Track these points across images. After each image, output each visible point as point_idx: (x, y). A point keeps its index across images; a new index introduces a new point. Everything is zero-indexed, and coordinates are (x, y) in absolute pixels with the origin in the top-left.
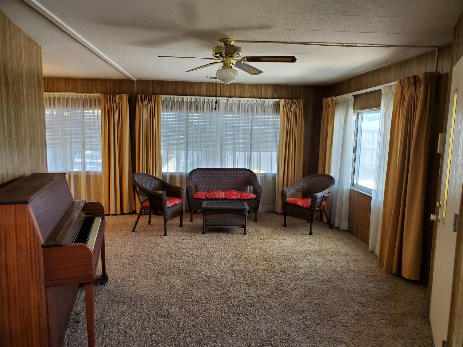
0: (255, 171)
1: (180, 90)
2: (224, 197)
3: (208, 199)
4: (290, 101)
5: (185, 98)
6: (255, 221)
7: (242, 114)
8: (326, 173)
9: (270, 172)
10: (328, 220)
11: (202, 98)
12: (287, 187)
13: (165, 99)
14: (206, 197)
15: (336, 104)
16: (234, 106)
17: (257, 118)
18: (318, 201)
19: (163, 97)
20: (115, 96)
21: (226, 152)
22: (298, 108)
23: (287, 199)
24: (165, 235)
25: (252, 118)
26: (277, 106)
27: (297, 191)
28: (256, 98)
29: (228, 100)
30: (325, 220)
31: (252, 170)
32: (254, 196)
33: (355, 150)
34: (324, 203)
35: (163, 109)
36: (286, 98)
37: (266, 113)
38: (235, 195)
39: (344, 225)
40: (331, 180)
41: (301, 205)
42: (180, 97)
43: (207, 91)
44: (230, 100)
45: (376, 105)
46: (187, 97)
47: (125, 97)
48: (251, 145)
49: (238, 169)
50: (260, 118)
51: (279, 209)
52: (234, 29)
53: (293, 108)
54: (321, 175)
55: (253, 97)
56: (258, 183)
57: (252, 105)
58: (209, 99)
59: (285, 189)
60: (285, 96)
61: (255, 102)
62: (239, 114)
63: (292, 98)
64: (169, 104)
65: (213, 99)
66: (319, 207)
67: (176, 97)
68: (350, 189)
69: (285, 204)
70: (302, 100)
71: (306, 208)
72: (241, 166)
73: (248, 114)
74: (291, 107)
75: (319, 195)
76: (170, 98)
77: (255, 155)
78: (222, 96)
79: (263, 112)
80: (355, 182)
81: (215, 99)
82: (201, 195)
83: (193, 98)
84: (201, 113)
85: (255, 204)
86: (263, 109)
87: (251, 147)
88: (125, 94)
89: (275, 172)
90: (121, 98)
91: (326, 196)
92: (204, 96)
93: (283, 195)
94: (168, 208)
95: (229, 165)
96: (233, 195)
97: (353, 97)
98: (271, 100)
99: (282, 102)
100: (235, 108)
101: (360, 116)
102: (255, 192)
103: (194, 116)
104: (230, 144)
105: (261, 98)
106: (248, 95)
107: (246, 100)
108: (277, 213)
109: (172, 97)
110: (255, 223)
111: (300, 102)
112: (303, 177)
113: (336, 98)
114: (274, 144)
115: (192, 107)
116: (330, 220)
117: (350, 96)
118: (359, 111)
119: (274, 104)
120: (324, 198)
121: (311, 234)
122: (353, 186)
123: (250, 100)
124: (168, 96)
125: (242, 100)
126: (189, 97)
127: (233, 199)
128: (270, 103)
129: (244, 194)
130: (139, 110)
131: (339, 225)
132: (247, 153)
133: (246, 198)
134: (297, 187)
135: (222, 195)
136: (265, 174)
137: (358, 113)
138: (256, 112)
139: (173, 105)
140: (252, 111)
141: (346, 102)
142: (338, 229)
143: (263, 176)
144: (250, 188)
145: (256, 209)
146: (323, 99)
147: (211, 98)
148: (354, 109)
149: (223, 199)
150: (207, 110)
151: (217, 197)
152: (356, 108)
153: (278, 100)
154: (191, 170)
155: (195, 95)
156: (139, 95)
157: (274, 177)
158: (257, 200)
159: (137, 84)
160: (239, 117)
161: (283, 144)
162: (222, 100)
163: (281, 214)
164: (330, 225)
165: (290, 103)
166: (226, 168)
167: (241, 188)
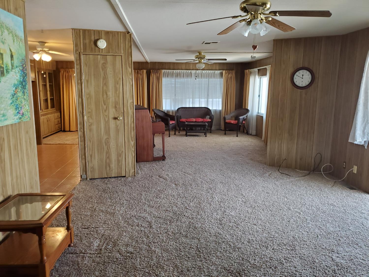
0: (210, 108)
1: (172, 67)
2: (195, 121)
3: (187, 122)
4: (228, 71)
5: (174, 71)
6: (211, 133)
7: (203, 79)
8: (246, 108)
9: (218, 109)
10: (247, 132)
11: (183, 71)
12: (227, 115)
13: (164, 72)
14: (186, 121)
15: (251, 73)
16: (199, 74)
17: (211, 80)
18: (241, 121)
19: (163, 71)
20: (140, 71)
21: (195, 99)
22: (233, 75)
23: (226, 121)
24: (169, 136)
25: (209, 80)
26: (221, 74)
27: (231, 117)
28: (211, 70)
29: (196, 72)
30: (245, 132)
31: (209, 108)
32: (210, 120)
33: (259, 96)
34: (244, 122)
35: (163, 77)
36: (226, 70)
37: (216, 78)
38: (201, 120)
39: (254, 132)
40: (247, 111)
41: (233, 123)
42: (172, 71)
43: (185, 67)
44: (197, 71)
45: (265, 74)
46: (175, 70)
47: (145, 71)
48: (208, 95)
49: (201, 107)
50: (212, 80)
51: (223, 127)
52: (203, 50)
53: (230, 76)
54: (244, 109)
55: (209, 69)
56: (212, 114)
57: (209, 74)
58: (186, 71)
59: (226, 116)
60: (226, 69)
61: (210, 72)
62: (202, 79)
63: (229, 70)
64: (166, 74)
65: (188, 72)
66: (242, 124)
67: (170, 71)
68: (257, 115)
69: (226, 123)
70: (234, 71)
71: (235, 124)
72: (203, 106)
73: (206, 79)
74: (228, 75)
75: (241, 117)
76: (167, 71)
77: (210, 100)
78: (193, 70)
79: (214, 77)
80: (259, 112)
81: (189, 71)
82: (183, 120)
83: (178, 71)
84: (182, 78)
85: (210, 124)
86: (214, 76)
87: (208, 96)
88: (145, 69)
89: (220, 109)
90: (143, 72)
91: (245, 118)
92: (184, 70)
93: (225, 118)
94: (171, 124)
95: (197, 105)
96: (199, 120)
97: (257, 70)
98: (218, 71)
99: (224, 72)
100: (200, 76)
101: (261, 79)
102: (210, 118)
103: (179, 80)
104: (197, 95)
105: (213, 70)
106: (207, 69)
107: (205, 71)
108: (222, 130)
109: (168, 71)
110: (211, 134)
111: (233, 72)
112: (235, 109)
113: (250, 70)
114: (220, 94)
115: (177, 75)
116: (248, 132)
117: (256, 70)
118: (261, 77)
119: (220, 73)
120: (244, 120)
121: (237, 136)
122: (258, 113)
123: (208, 71)
124: (166, 70)
125: (203, 71)
126: (177, 71)
127: (199, 122)
128: (218, 73)
129: (205, 119)
130: (152, 78)
131: (252, 132)
132: (206, 99)
133: (206, 121)
134: (231, 115)
135: (194, 120)
136: (215, 110)
137: (261, 78)
138: (211, 77)
139: (168, 75)
140: (209, 77)
141: (255, 72)
142: (251, 135)
143: (214, 111)
144: (208, 117)
145: (211, 127)
146: (245, 70)
147: (187, 71)
148: (258, 76)
149: (194, 122)
150: (185, 77)
151: (192, 121)
152: (259, 75)
153: (222, 71)
154: (178, 108)
155: (179, 69)
156: (152, 70)
157: (220, 112)
158: (211, 122)
159: (150, 64)
160: (202, 80)
161: (224, 94)
162: (193, 72)
163: (224, 130)
164: (248, 133)
165: (228, 72)
166: (195, 107)
167: (204, 116)
